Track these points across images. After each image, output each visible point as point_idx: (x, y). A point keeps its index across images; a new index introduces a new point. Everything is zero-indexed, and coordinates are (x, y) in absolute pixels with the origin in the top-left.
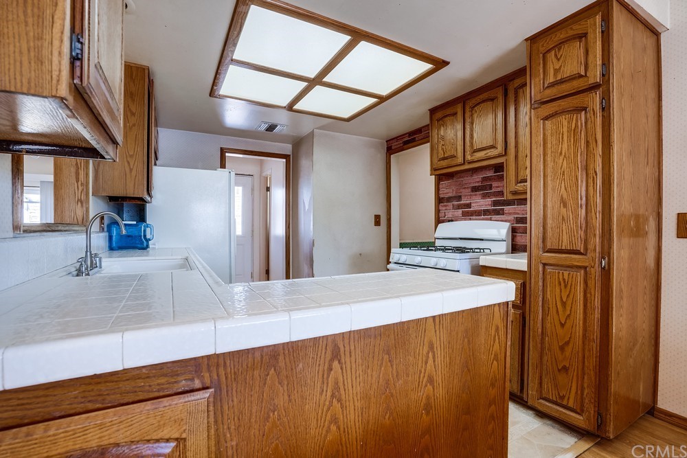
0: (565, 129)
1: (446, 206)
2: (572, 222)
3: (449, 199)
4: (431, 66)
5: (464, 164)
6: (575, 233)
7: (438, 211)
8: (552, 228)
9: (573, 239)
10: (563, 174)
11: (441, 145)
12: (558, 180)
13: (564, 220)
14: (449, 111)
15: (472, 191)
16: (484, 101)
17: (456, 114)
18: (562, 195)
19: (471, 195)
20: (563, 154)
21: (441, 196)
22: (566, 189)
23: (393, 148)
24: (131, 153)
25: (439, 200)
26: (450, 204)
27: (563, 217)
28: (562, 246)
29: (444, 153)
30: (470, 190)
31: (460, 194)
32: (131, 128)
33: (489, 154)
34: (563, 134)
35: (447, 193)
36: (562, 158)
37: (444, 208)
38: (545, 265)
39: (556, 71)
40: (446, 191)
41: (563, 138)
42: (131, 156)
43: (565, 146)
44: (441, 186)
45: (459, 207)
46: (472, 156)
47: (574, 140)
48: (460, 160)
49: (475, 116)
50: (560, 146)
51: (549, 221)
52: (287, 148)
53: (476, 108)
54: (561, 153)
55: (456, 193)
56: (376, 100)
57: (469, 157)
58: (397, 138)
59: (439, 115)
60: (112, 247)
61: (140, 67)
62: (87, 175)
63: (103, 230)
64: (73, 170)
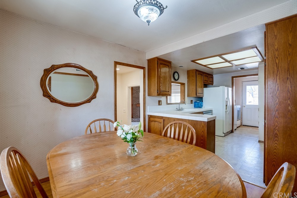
32: (193, 83)
42: (193, 89)
60: (195, 107)
61: (194, 70)
62: (185, 94)
63: (192, 103)
64: (182, 93)
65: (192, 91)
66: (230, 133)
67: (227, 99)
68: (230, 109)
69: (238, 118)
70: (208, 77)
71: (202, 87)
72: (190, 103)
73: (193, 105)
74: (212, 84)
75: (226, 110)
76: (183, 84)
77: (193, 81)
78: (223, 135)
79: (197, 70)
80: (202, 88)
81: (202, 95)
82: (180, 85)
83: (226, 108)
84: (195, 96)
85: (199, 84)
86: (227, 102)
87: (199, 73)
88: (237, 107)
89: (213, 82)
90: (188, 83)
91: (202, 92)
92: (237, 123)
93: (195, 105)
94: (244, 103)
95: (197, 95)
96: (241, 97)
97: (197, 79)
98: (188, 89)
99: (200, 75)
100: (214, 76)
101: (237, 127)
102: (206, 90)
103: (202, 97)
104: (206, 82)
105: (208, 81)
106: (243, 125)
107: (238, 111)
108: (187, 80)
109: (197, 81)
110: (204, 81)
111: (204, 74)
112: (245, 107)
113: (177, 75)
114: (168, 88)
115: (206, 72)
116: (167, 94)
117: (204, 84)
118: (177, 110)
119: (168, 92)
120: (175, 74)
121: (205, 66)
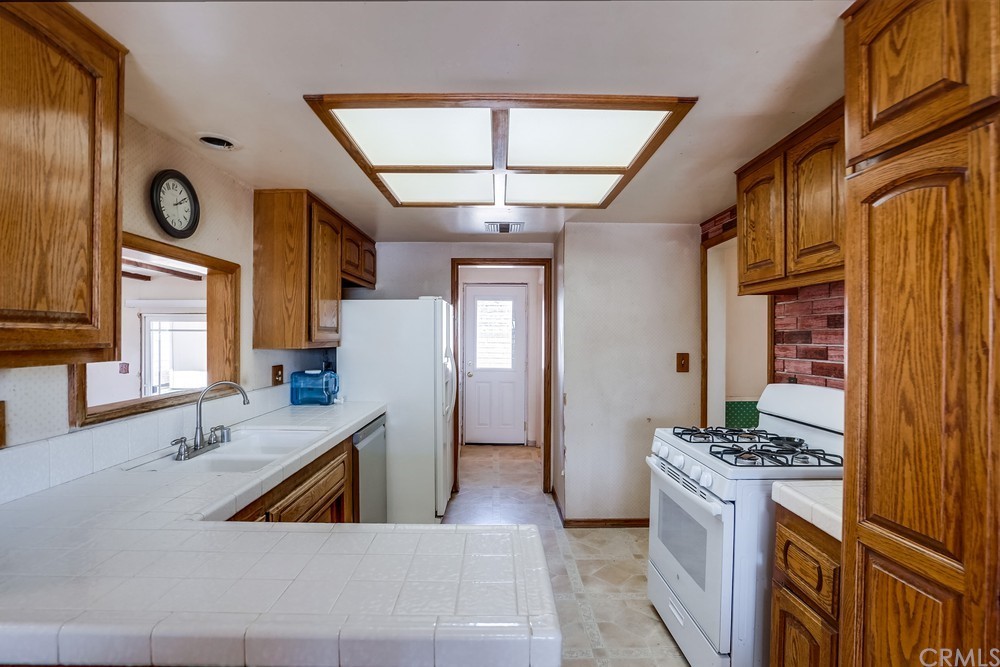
0: (912, 226)
1: (785, 349)
2: (925, 465)
3: (790, 337)
4: (666, 113)
5: (786, 277)
6: (933, 496)
7: (772, 358)
8: (881, 468)
9: (928, 508)
10: (907, 340)
11: (750, 240)
12: (896, 353)
13: (909, 455)
14: (762, 174)
15: (829, 325)
16: (816, 150)
17: (772, 178)
18: (903, 393)
19: (827, 333)
20: (908, 289)
21: (779, 329)
22: (912, 379)
23: (710, 236)
24: (289, 297)
25: (776, 337)
26: (792, 347)
27: (905, 448)
28: (902, 519)
29: (755, 255)
30: (825, 322)
31: (808, 329)
32: (289, 268)
33: (825, 261)
34: (906, 239)
35: (788, 325)
36: (904, 297)
37: (782, 353)
38: (868, 551)
39: (894, 82)
40: (786, 320)
41: (906, 249)
42: (290, 301)
43: (912, 267)
44: (777, 310)
45: (807, 354)
46: (796, 263)
47: (932, 255)
48: (779, 271)
49: (802, 180)
50: (901, 268)
51: (877, 450)
52: (545, 249)
53: (803, 165)
54: (902, 286)
55: (802, 325)
56: (618, 176)
57: (791, 266)
58: (714, 219)
59: (748, 181)
60: (294, 401)
61: (300, 192)
62: (237, 330)
63: (281, 383)
64: (222, 326)
65: (286, 316)
67: (446, 355)
70: (358, 246)
71: (333, 297)
72: (270, 383)
73: (286, 389)
74: (372, 284)
75: (446, 406)
76: (223, 269)
77: (291, 257)
79: (313, 199)
80: (334, 302)
81: (333, 336)
82: (203, 271)
84: (305, 345)
85: (325, 275)
87: (326, 217)
89: (374, 274)
90: (256, 266)
91: (336, 321)
94: (468, 360)
95: (317, 336)
97: (315, 244)
98: (256, 302)
99: (328, 230)
100: (381, 249)
103: (336, 349)
104: (351, 269)
105: (357, 267)
106: (467, 444)
109: (314, 259)
110: (344, 267)
111: (346, 231)
112: (470, 376)
113: (184, 195)
114: (81, 291)
115: (356, 224)
116: (66, 343)
117: (343, 280)
118: (180, 454)
119: (70, 326)
120: (167, 192)
121: (372, 172)
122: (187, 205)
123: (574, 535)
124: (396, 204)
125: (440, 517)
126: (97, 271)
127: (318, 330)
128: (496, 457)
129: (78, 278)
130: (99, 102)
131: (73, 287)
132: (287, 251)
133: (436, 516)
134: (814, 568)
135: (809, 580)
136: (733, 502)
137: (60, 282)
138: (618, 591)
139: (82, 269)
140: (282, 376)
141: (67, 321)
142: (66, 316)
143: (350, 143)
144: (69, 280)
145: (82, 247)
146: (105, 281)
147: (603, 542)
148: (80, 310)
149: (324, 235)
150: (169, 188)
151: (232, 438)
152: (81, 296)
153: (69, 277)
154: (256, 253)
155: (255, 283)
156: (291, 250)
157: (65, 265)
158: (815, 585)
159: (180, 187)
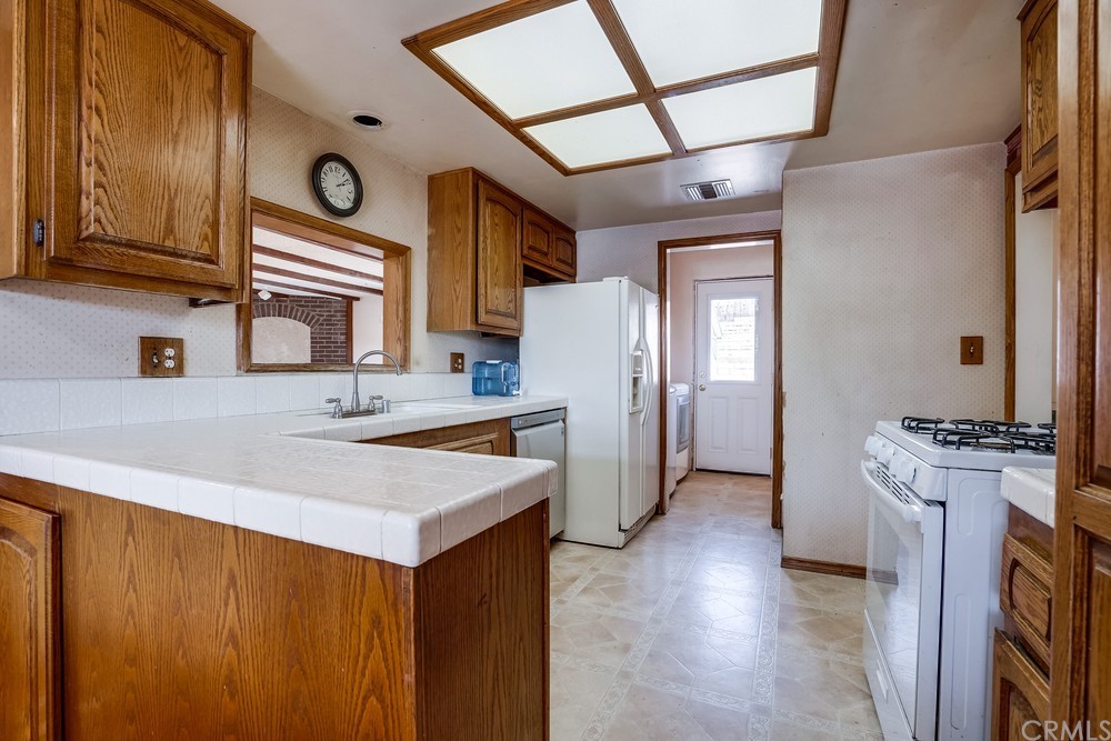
24: (457, 278)
32: (457, 249)
38: (1092, 542)
42: (458, 282)
60: (476, 393)
61: (465, 171)
62: (408, 311)
63: (462, 371)
64: (395, 307)
65: (454, 298)
66: (651, 519)
67: (637, 347)
68: (649, 403)
69: (680, 442)
70: (548, 233)
71: (510, 282)
72: (449, 369)
73: (465, 381)
74: (570, 276)
75: (634, 405)
76: (396, 253)
77: (458, 237)
78: (620, 539)
79: (479, 177)
80: (511, 287)
81: (514, 324)
82: (379, 253)
83: (635, 396)
84: (473, 328)
85: (497, 257)
86: (637, 361)
87: (496, 195)
88: (678, 392)
89: (572, 264)
90: (431, 250)
91: (511, 306)
92: (678, 461)
93: (476, 382)
94: (700, 371)
95: (483, 318)
96: (691, 347)
97: (481, 223)
98: (430, 286)
99: (499, 209)
100: (583, 238)
101: (678, 483)
102: (536, 300)
103: (518, 338)
104: (536, 256)
105: (546, 254)
106: (697, 470)
107: (681, 410)
108: (425, 231)
109: (481, 239)
110: (525, 252)
111: (528, 214)
112: (703, 390)
113: (348, 176)
114: (206, 235)
115: (542, 206)
116: (192, 276)
117: (525, 266)
118: (335, 413)
119: (197, 264)
120: (330, 174)
121: (515, 128)
122: (351, 187)
123: (792, 577)
124: (566, 172)
125: (624, 531)
126: (223, 220)
127: (487, 313)
128: (727, 487)
129: (203, 224)
130: (225, 76)
131: (199, 230)
132: (455, 231)
133: (620, 529)
134: (1043, 601)
135: (1037, 623)
136: (943, 504)
137: (187, 226)
138: (825, 648)
139: (207, 216)
140: (462, 364)
141: (194, 259)
142: (193, 254)
143: (473, 93)
144: (195, 224)
145: (207, 198)
146: (230, 229)
147: (829, 591)
148: (206, 250)
149: (493, 214)
150: (331, 171)
151: (392, 409)
152: (206, 238)
153: (195, 222)
154: (429, 238)
155: (429, 267)
156: (459, 230)
157: (191, 211)
158: (1044, 630)
159: (343, 170)
